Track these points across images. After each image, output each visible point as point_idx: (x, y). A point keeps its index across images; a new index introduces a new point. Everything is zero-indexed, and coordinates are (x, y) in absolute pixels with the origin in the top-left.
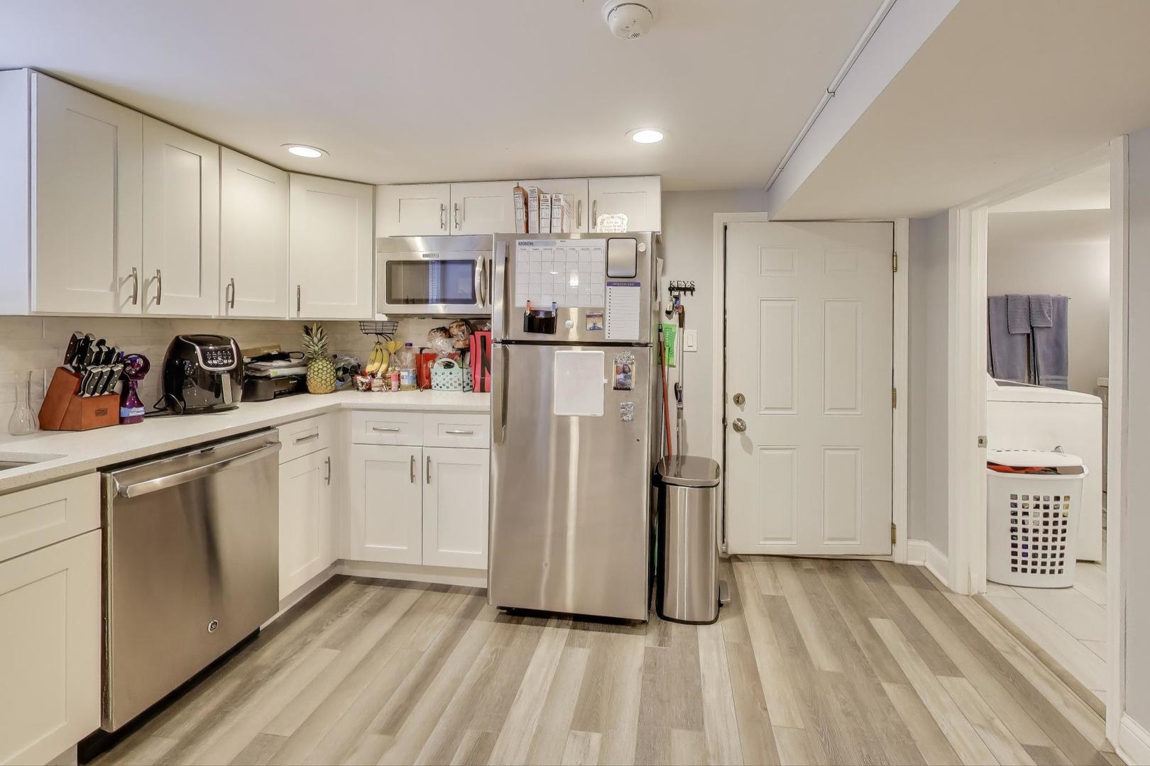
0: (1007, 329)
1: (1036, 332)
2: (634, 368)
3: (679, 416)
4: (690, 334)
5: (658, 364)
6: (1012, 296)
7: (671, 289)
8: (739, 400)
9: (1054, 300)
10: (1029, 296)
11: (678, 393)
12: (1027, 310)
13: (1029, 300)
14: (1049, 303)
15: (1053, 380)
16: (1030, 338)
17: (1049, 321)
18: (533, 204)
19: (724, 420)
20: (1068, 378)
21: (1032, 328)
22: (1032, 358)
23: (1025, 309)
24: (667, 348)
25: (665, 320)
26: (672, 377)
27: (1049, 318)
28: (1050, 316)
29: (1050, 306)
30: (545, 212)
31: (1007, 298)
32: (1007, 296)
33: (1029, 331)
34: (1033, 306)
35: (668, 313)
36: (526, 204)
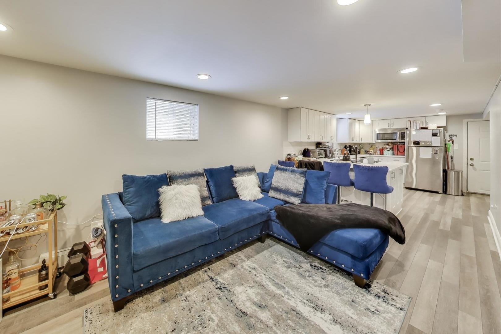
2: (439, 151)
3: (452, 161)
4: (456, 146)
5: (445, 151)
7: (449, 136)
8: (471, 159)
11: (452, 157)
18: (412, 123)
19: (467, 164)
24: (448, 149)
25: (447, 143)
26: (450, 154)
30: (415, 124)
35: (448, 141)
36: (411, 123)
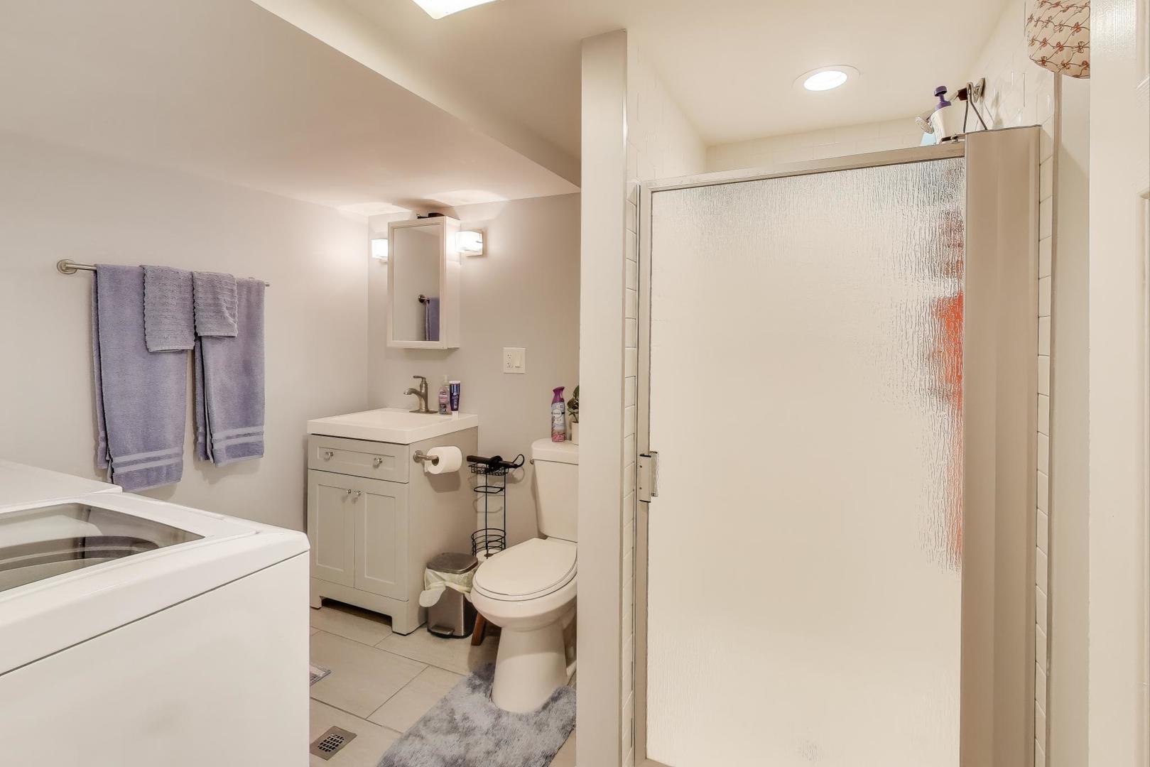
0: (143, 343)
1: (207, 344)
6: (154, 270)
9: (241, 285)
10: (192, 274)
12: (189, 303)
13: (192, 280)
14: (232, 291)
15: (238, 436)
16: (197, 356)
17: (231, 325)
20: (265, 428)
21: (198, 338)
22: (199, 398)
23: (184, 299)
27: (231, 320)
28: (233, 316)
29: (233, 297)
31: (143, 274)
32: (143, 268)
33: (190, 345)
34: (200, 294)
